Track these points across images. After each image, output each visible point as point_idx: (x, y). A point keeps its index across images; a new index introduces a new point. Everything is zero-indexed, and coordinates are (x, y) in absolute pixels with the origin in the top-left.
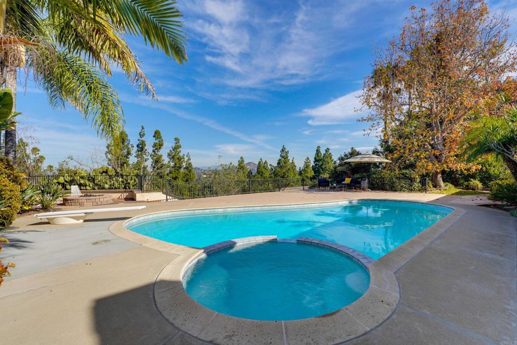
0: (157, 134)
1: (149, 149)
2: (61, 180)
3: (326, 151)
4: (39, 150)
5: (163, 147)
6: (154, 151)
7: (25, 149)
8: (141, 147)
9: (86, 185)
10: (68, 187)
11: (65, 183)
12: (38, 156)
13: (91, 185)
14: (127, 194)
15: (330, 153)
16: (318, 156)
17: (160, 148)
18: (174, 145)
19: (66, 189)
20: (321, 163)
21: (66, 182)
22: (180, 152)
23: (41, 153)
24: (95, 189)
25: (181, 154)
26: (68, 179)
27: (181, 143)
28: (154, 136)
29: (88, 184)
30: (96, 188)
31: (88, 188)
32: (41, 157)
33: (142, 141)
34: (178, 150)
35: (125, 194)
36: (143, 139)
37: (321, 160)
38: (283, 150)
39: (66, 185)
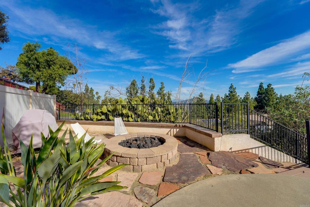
0: (151, 80)
1: (147, 89)
2: (104, 109)
3: (268, 86)
4: (98, 93)
5: (155, 88)
6: (150, 91)
7: (93, 92)
8: (143, 88)
9: (128, 117)
10: (111, 117)
11: (108, 113)
12: (98, 96)
13: (133, 116)
14: (178, 130)
15: (272, 88)
16: (261, 91)
17: (153, 89)
18: (160, 87)
19: (109, 120)
20: (264, 95)
21: (109, 111)
22: (164, 90)
23: (99, 95)
24: (137, 121)
25: (165, 92)
26: (111, 108)
27: (164, 85)
28: (150, 82)
29: (130, 116)
30: (139, 119)
31: (130, 119)
32: (99, 96)
33: (143, 85)
34: (163, 90)
35: (175, 130)
36: (144, 84)
37: (264, 93)
38: (231, 87)
39: (108, 115)
